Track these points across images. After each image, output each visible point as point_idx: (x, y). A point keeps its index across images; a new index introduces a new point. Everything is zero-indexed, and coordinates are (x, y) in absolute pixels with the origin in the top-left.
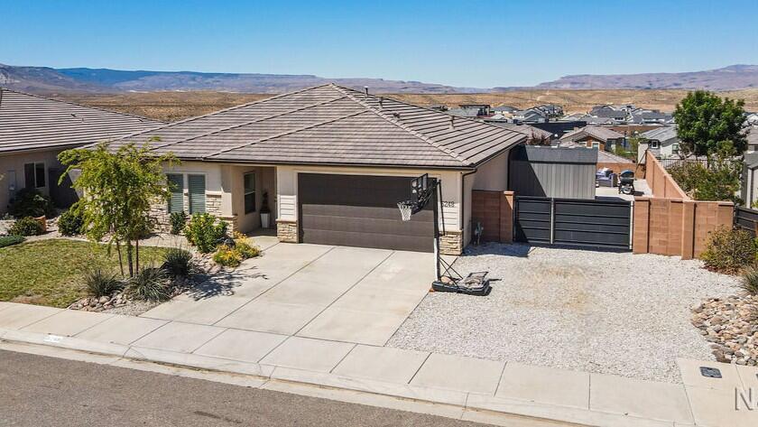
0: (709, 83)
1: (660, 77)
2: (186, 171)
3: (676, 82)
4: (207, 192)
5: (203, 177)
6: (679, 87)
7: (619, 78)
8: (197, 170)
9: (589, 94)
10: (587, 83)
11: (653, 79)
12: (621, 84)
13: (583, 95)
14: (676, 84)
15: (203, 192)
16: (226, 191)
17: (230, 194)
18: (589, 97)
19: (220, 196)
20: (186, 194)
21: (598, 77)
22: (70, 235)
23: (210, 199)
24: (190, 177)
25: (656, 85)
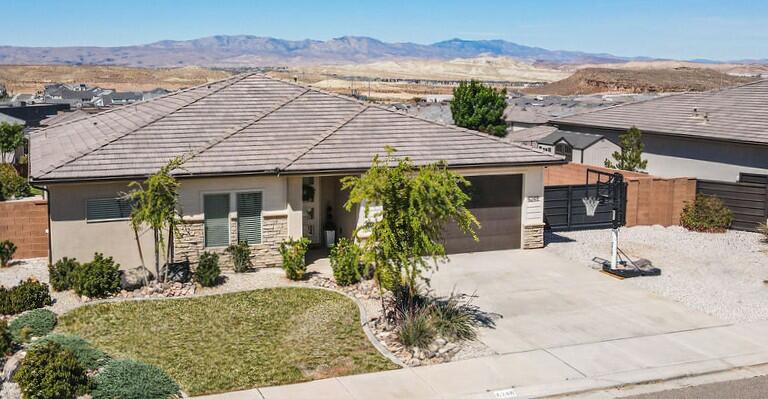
0: (141, 59)
1: (91, 51)
2: (233, 189)
3: (110, 57)
4: (264, 213)
5: (260, 194)
6: (111, 63)
7: (47, 51)
8: (249, 186)
9: (20, 69)
10: (9, 56)
11: (84, 54)
12: (49, 58)
13: (13, 70)
14: (109, 60)
15: (257, 213)
16: (294, 208)
17: (300, 213)
18: (22, 73)
19: (285, 217)
20: (233, 219)
21: (21, 48)
22: (104, 296)
23: (269, 222)
24: (241, 197)
25: (88, 60)
